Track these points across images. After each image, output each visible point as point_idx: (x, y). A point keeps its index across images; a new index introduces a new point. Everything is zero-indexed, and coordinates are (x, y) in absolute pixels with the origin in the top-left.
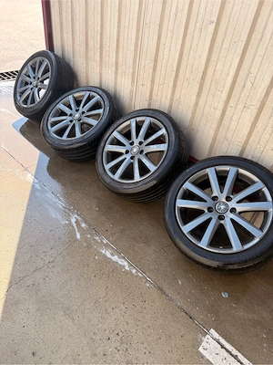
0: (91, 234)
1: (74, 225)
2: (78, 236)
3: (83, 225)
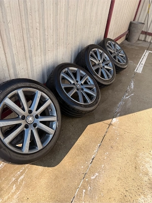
0: (129, 91)
1: (129, 96)
2: (133, 94)
3: (127, 94)
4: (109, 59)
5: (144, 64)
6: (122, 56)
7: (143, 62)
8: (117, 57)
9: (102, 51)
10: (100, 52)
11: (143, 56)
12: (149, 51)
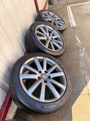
0: (80, 47)
1: (83, 52)
2: (84, 48)
3: (80, 51)
4: (52, 29)
5: (73, 17)
6: (58, 20)
7: (72, 16)
8: (56, 23)
9: (43, 25)
10: (43, 27)
11: (68, 11)
12: (70, 6)
